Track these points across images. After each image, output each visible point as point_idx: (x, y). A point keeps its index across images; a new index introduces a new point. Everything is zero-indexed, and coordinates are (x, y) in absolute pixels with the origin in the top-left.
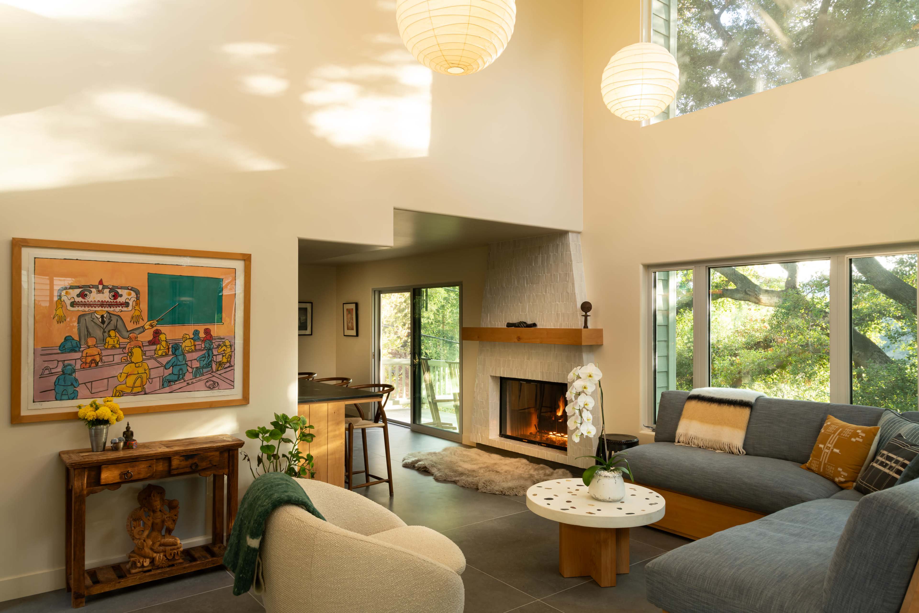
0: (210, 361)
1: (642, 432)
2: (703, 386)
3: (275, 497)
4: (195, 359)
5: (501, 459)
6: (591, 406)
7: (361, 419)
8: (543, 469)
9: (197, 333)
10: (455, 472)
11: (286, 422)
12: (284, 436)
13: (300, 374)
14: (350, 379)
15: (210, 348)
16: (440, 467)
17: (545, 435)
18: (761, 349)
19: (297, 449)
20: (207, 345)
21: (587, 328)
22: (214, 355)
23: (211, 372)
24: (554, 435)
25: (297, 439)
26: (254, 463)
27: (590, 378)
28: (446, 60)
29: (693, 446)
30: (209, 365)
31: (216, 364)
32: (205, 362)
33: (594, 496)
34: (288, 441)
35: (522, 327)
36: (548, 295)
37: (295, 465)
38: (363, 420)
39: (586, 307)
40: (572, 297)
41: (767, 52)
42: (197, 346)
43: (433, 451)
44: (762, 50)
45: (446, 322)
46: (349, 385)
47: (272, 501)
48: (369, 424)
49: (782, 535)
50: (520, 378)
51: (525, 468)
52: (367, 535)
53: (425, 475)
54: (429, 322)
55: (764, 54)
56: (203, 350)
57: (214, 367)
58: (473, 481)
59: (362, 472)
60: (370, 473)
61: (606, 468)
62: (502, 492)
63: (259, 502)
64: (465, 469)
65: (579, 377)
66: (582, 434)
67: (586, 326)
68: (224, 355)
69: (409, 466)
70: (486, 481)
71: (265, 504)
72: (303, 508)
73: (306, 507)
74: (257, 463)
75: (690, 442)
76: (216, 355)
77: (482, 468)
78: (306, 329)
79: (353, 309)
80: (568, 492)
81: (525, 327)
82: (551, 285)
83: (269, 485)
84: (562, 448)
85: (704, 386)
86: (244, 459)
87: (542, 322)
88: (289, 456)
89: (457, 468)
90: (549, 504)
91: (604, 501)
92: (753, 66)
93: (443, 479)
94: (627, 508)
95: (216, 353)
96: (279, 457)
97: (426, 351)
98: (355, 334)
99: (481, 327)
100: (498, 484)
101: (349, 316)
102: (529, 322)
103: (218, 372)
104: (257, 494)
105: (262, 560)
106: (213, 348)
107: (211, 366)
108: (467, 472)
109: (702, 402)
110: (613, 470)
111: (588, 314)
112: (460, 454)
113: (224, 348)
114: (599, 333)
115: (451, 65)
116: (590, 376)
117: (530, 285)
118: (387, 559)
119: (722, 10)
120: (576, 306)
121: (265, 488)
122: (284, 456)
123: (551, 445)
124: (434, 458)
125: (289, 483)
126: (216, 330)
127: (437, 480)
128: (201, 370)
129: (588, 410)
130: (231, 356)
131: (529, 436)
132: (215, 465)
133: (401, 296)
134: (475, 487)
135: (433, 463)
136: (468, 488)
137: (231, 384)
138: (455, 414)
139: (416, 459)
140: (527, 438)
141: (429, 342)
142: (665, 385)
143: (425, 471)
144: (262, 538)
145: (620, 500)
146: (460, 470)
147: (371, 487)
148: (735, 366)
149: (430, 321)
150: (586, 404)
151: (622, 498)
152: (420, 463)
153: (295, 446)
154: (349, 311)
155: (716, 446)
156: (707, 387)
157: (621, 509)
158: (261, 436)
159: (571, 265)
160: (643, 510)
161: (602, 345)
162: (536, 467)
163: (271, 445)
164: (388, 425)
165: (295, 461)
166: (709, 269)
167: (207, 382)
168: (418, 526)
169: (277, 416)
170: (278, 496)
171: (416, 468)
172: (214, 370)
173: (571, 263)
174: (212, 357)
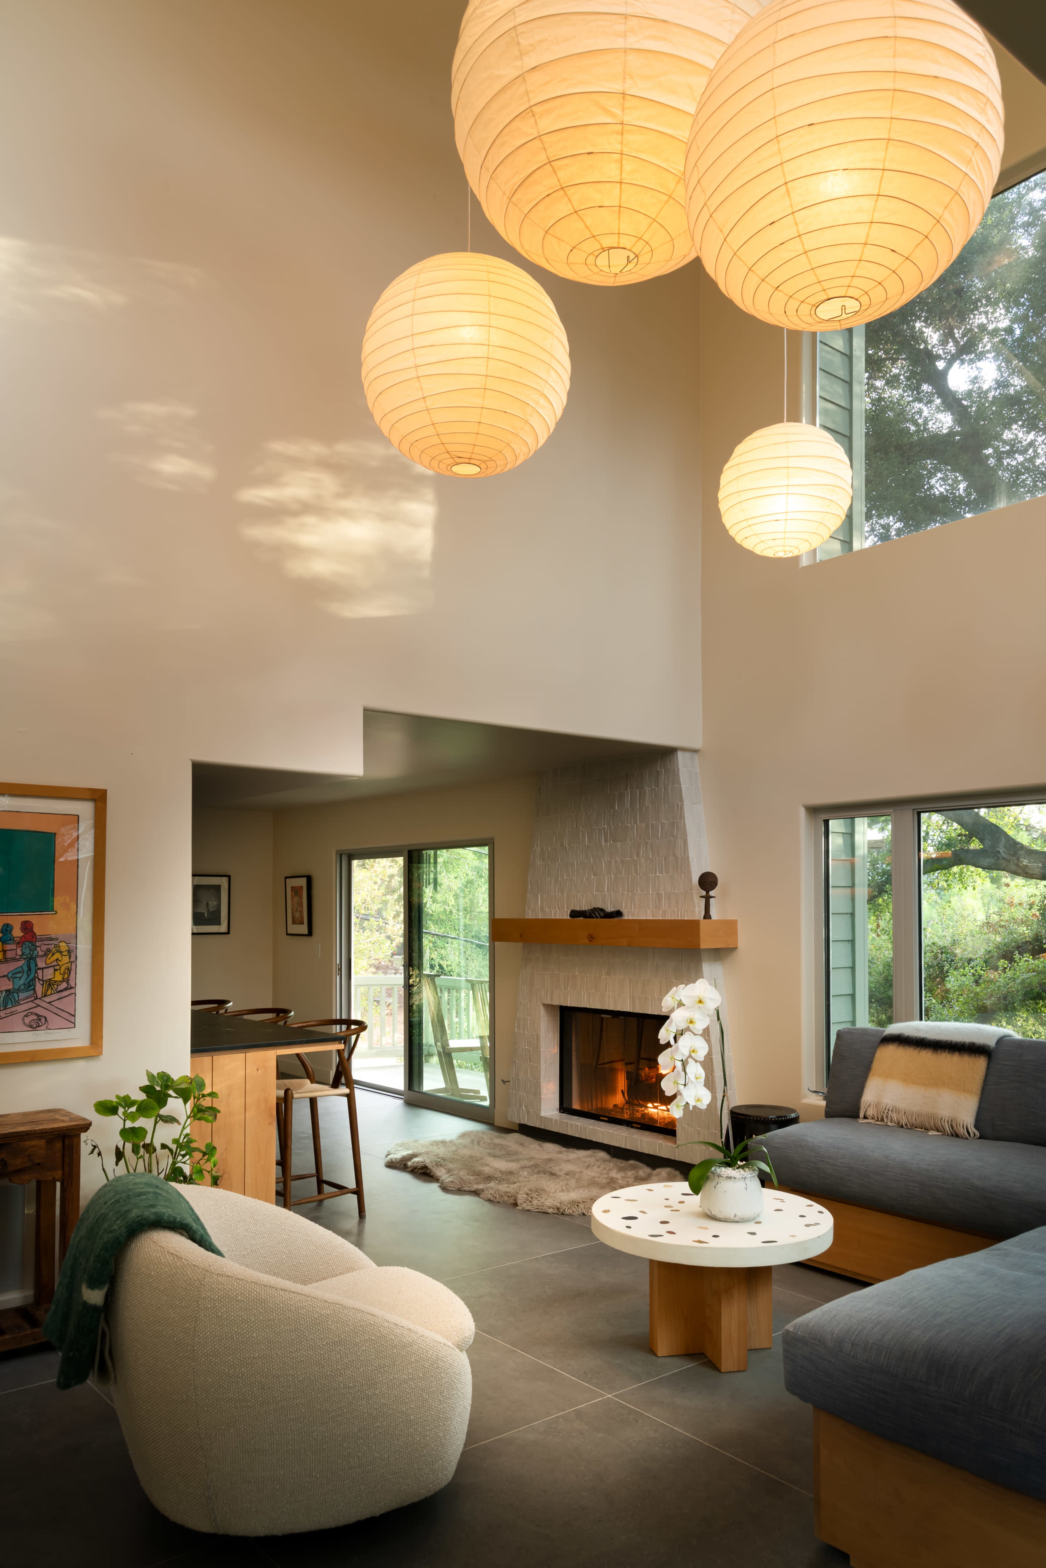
0: (32, 979)
1: (806, 1101)
2: (910, 1019)
3: (133, 1215)
4: (4, 976)
5: (560, 1152)
6: (702, 1054)
7: (308, 1081)
8: (633, 1168)
9: (9, 929)
10: (478, 1175)
11: (167, 1087)
12: (163, 1111)
13: (194, 1003)
14: (291, 1012)
15: (32, 956)
16: (451, 1166)
17: (641, 1109)
18: (1028, 955)
19: (187, 1135)
20: (27, 951)
21: (710, 918)
22: (39, 969)
23: (33, 998)
24: (656, 1107)
25: (188, 1117)
26: (110, 1159)
27: (701, 1005)
28: (448, 452)
29: (889, 1124)
30: (30, 985)
31: (43, 985)
32: (22, 981)
33: (709, 1213)
34: (170, 1120)
35: (597, 917)
36: (643, 860)
37: (184, 1163)
38: (312, 1083)
39: (708, 882)
40: (683, 863)
41: (1031, 436)
42: (8, 953)
43: (440, 1138)
44: (1023, 432)
45: (478, 910)
46: (289, 1021)
47: (128, 1222)
48: (321, 1091)
49: (1020, 1274)
50: (593, 1007)
51: (602, 1166)
52: (304, 1283)
53: (426, 1181)
54: (445, 910)
55: (1026, 440)
56: (18, 960)
57: (39, 989)
58: (507, 1190)
59: (311, 1176)
60: (324, 1179)
61: (731, 1162)
62: (558, 1209)
63: (106, 1225)
64: (496, 1169)
65: (680, 1004)
66: (687, 1103)
67: (707, 916)
68: (56, 967)
69: (399, 1165)
70: (530, 1190)
71: (114, 1227)
72: (183, 1235)
73: (187, 1232)
74: (115, 1160)
75: (885, 1116)
76: (42, 969)
77: (526, 1167)
78: (219, 924)
79: (302, 887)
80: (666, 1207)
81: (601, 917)
82: (646, 843)
83: (124, 1195)
84: (668, 1130)
85: (912, 1019)
86: (92, 1152)
87: (631, 908)
88: (174, 1147)
89: (481, 1168)
90: (629, 1227)
91: (725, 1221)
92: (1008, 460)
93: (457, 1187)
94: (764, 1232)
95: (44, 965)
96: (155, 1150)
97: (441, 962)
98: (306, 933)
99: (526, 917)
100: (552, 1195)
101: (296, 899)
102: (610, 909)
103: (45, 999)
104: (103, 1211)
105: (109, 1327)
106: (37, 956)
107: (32, 987)
108: (498, 1175)
109: (906, 1047)
110: (742, 1167)
111: (712, 893)
112: (489, 1144)
113: (57, 955)
114: (731, 927)
115: (458, 460)
116: (700, 1002)
117: (611, 844)
118: (330, 1323)
119: (950, 364)
120: (690, 880)
121: (115, 1201)
122: (164, 1146)
123: (649, 1126)
124: (442, 1151)
125: (160, 1192)
126: (43, 924)
127: (445, 1189)
128: (16, 995)
129: (696, 1061)
130: (69, 970)
131: (612, 1110)
132: (39, 1164)
133: (391, 864)
134: (512, 1201)
135: (439, 1160)
136: (499, 1202)
137: (70, 1019)
138: (483, 1074)
139: (410, 1152)
140: (607, 1115)
141: (446, 945)
142: (848, 1018)
143: (424, 1173)
144: (109, 1288)
145: (754, 1219)
146: (486, 1172)
147: (326, 1202)
148: (983, 986)
149: (448, 909)
150: (694, 1051)
151: (758, 1216)
152: (416, 1159)
153: (184, 1128)
154: (296, 891)
155: (929, 1124)
156: (916, 1020)
157: (754, 1234)
158: (121, 1110)
159: (682, 808)
160: (793, 1236)
161: (736, 948)
162: (623, 1165)
163: (140, 1128)
164: (356, 1091)
165: (184, 1156)
166: (919, 814)
167: (25, 1016)
168: (396, 1267)
169: (151, 1077)
170: (139, 1214)
171: (410, 1170)
172: (39, 995)
173: (682, 805)
174: (36, 972)
